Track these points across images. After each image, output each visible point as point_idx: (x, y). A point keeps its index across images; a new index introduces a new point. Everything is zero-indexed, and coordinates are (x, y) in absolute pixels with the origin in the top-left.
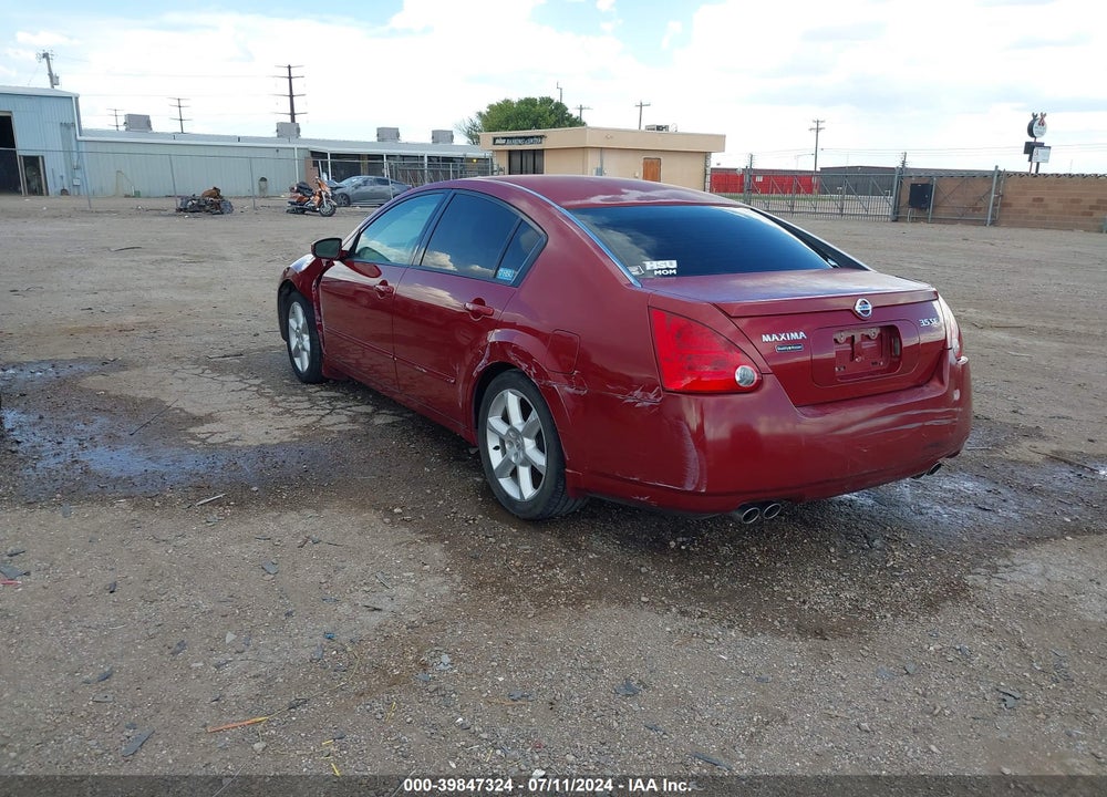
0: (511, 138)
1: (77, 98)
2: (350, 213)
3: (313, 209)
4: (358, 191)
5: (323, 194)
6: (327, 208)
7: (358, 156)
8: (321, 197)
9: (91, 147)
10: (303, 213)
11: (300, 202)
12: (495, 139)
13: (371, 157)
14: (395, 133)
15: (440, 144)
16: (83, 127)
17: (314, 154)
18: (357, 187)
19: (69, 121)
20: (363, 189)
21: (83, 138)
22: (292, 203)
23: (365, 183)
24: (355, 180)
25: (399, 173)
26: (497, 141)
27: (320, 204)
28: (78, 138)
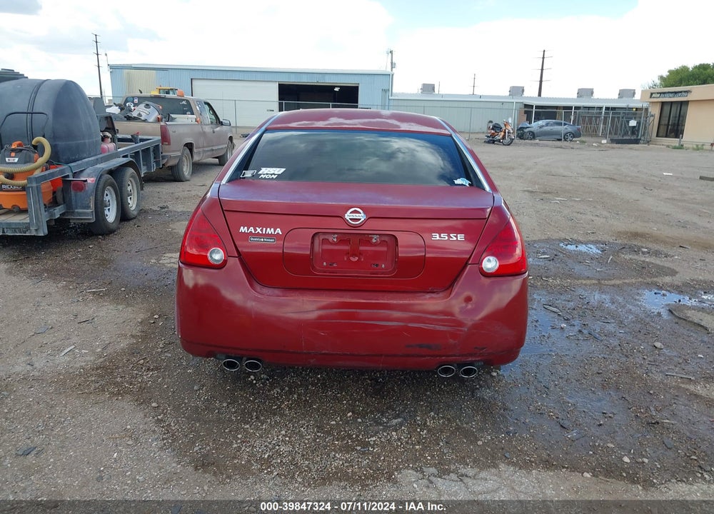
0: (664, 93)
1: (393, 75)
2: (531, 145)
3: (499, 141)
4: (541, 130)
5: (507, 131)
6: (507, 140)
7: (557, 107)
8: (505, 133)
9: (395, 103)
10: (493, 143)
11: (493, 136)
12: (652, 94)
13: (565, 108)
14: (591, 92)
15: (624, 99)
16: (393, 91)
17: (526, 106)
18: (541, 127)
19: (386, 88)
20: (546, 128)
21: (393, 98)
22: (488, 137)
23: (547, 125)
24: (541, 123)
25: (581, 119)
26: (654, 95)
27: (504, 138)
28: (390, 98)
